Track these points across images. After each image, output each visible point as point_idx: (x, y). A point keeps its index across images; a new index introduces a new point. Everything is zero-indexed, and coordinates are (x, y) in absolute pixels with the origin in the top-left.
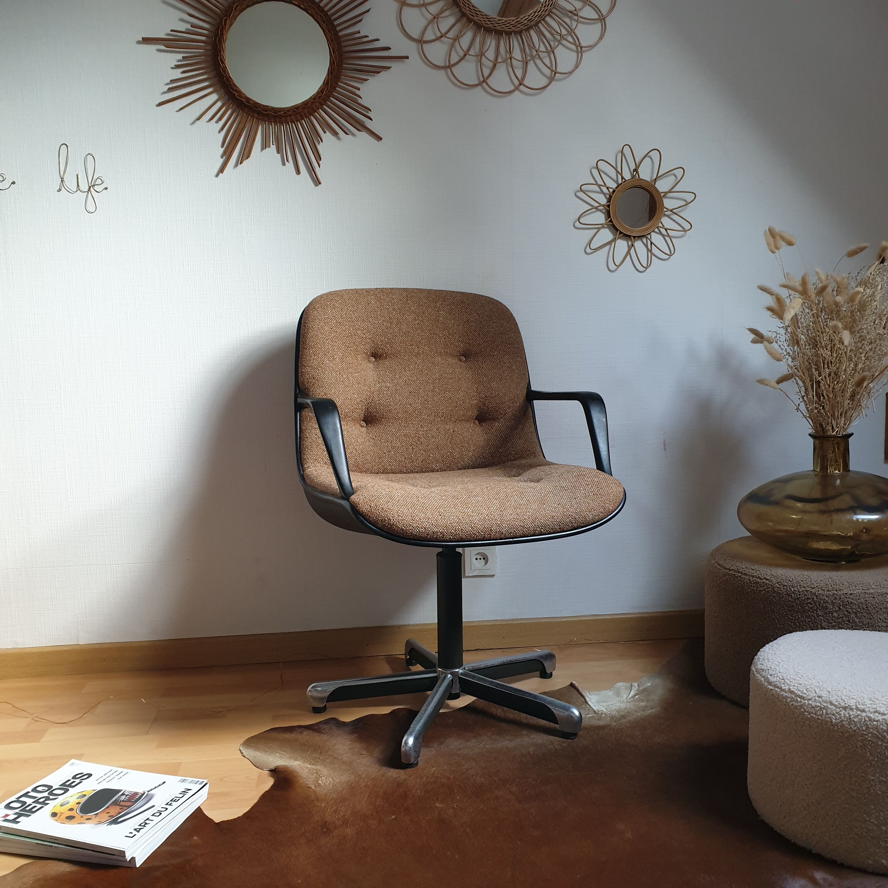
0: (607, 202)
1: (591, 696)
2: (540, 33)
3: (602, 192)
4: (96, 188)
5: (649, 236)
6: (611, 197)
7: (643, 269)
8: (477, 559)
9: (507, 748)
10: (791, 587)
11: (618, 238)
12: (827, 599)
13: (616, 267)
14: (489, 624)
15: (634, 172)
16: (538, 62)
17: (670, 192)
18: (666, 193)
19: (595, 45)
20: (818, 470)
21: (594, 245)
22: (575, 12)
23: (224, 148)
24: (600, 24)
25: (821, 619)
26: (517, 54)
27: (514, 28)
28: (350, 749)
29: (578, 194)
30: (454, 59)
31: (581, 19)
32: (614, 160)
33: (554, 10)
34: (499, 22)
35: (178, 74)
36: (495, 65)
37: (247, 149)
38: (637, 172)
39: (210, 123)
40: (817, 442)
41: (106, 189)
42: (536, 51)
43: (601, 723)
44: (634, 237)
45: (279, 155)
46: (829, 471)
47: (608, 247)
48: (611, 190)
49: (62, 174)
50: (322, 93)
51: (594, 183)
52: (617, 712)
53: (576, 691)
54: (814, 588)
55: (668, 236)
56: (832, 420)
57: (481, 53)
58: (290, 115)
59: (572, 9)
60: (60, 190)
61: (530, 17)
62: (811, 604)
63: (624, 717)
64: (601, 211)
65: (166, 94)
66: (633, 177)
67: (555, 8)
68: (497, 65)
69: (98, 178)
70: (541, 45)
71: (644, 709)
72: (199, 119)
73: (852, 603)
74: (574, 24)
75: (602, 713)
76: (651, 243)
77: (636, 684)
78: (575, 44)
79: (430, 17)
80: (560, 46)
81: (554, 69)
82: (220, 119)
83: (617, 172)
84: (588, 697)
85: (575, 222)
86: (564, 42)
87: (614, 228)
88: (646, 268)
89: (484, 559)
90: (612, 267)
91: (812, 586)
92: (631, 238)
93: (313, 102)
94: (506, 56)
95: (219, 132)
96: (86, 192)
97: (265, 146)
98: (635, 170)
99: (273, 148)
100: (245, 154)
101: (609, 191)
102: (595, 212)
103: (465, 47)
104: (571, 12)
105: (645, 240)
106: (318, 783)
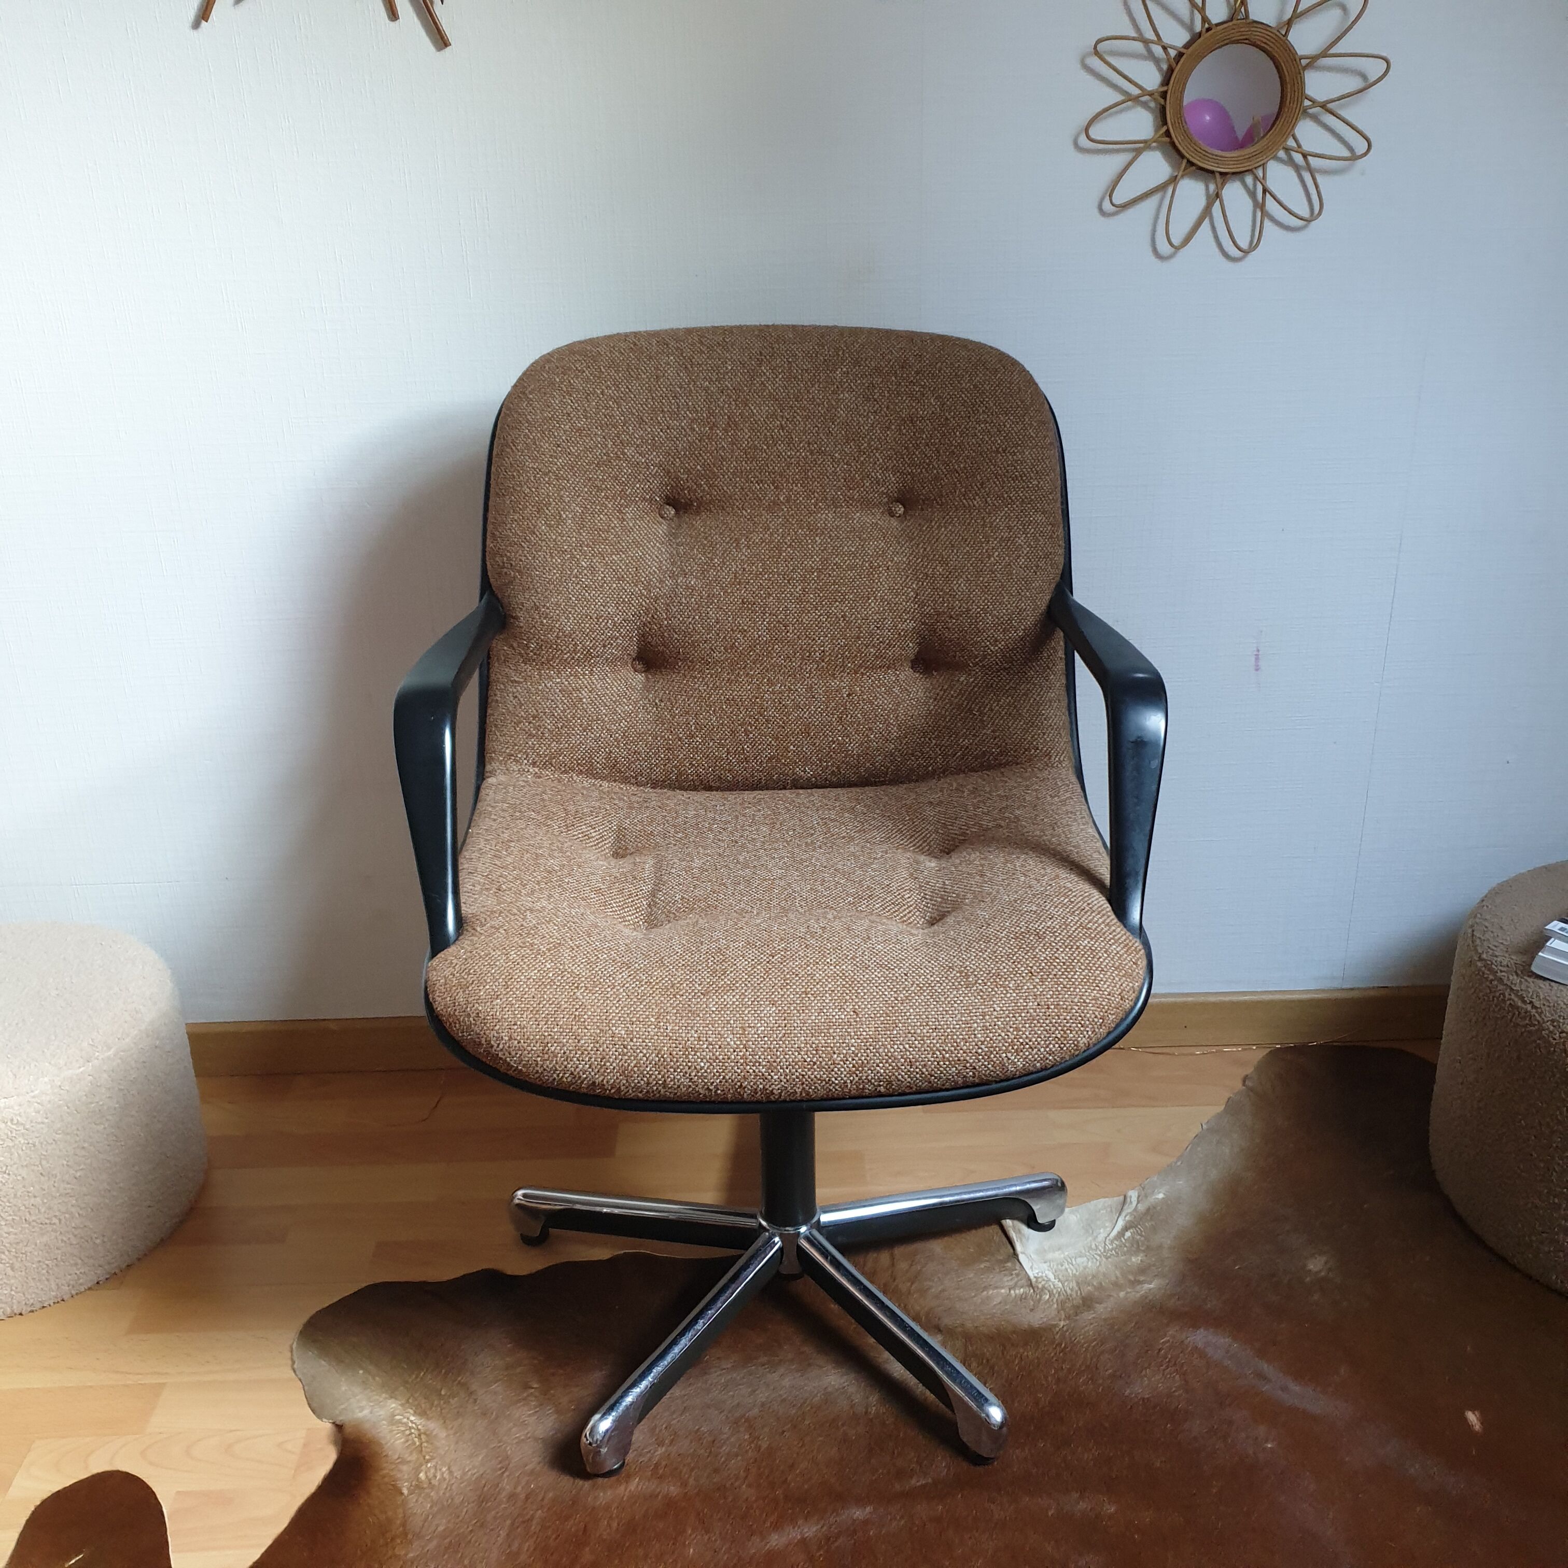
0: (1162, 85)
3: (1151, 56)
5: (1260, 173)
6: (1171, 70)
7: (1240, 254)
11: (1182, 176)
13: (1173, 250)
17: (1325, 54)
18: (1314, 59)
21: (1121, 196)
29: (1090, 64)
43: (1036, 1320)
44: (1224, 174)
47: (1156, 199)
48: (1173, 53)
51: (1132, 34)
55: (1309, 168)
63: (1088, 1302)
64: (1145, 105)
66: (1233, 15)
71: (1136, 1278)
75: (1043, 1289)
76: (1265, 191)
85: (1077, 137)
87: (1174, 151)
88: (1246, 252)
90: (1164, 247)
92: (1215, 178)
101: (1167, 54)
102: (1129, 110)
105: (1249, 180)
106: (418, 1479)
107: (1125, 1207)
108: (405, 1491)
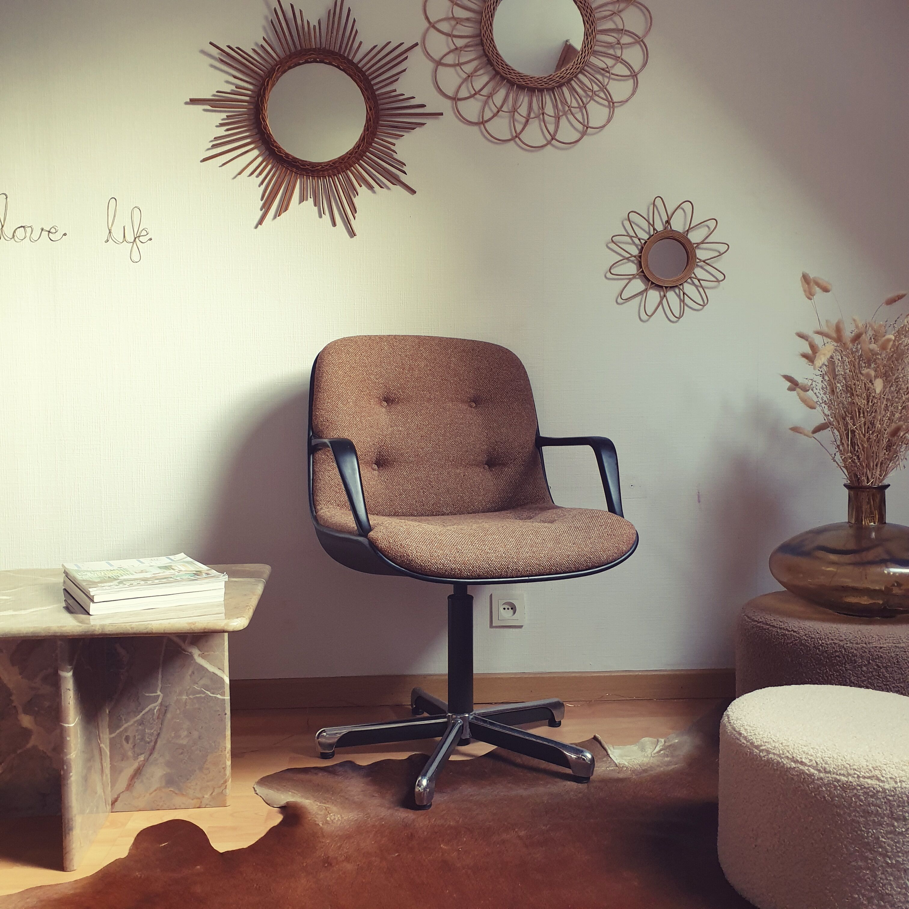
0: (639, 253)
1: (614, 750)
2: (573, 90)
3: (634, 243)
4: (141, 239)
5: (681, 287)
6: (642, 248)
7: (676, 319)
8: (504, 609)
9: (521, 796)
10: (818, 639)
11: (650, 288)
12: (855, 652)
13: (648, 317)
14: (516, 676)
15: (666, 223)
16: (571, 117)
17: (703, 242)
18: (698, 244)
19: (627, 101)
20: (853, 521)
21: (624, 296)
22: (607, 70)
23: (263, 201)
24: (632, 81)
25: (850, 673)
26: (549, 109)
27: (546, 85)
28: (362, 791)
29: (609, 245)
30: (488, 114)
31: (612, 76)
32: (646, 211)
33: (586, 68)
34: (532, 79)
35: (222, 132)
36: (527, 121)
37: (286, 202)
38: (669, 224)
39: (250, 177)
40: (852, 493)
41: (151, 239)
42: (569, 107)
43: (621, 776)
44: (666, 287)
45: (316, 208)
46: (863, 523)
47: (640, 297)
48: (643, 242)
49: (110, 226)
50: (359, 149)
51: (626, 234)
52: (640, 766)
53: (599, 744)
54: (842, 641)
55: (701, 286)
56: (867, 470)
57: (514, 109)
58: (327, 170)
59: (603, 66)
60: (108, 241)
61: (562, 75)
62: (839, 657)
63: (645, 771)
64: (633, 262)
65: (210, 151)
66: (665, 228)
67: (587, 66)
68: (530, 120)
69: (143, 229)
70: (573, 100)
71: (668, 764)
72: (240, 173)
73: (881, 656)
74: (606, 80)
75: (623, 766)
76: (684, 294)
77: (663, 740)
78: (606, 100)
79: (465, 76)
80: (592, 101)
81: (586, 124)
82: (260, 174)
83: (649, 223)
84: (611, 750)
85: (607, 273)
86: (596, 98)
87: (646, 279)
88: (679, 318)
89: (512, 609)
90: (644, 317)
91: (841, 638)
92: (663, 288)
93: (350, 157)
94: (539, 112)
95: (259, 186)
96: (131, 242)
97: (302, 199)
98: (667, 221)
99: (311, 201)
100: (284, 207)
101: (641, 242)
102: (626, 263)
103: (499, 104)
104: (603, 69)
105: (677, 291)
106: (327, 820)
107: (659, 743)
108: (321, 825)
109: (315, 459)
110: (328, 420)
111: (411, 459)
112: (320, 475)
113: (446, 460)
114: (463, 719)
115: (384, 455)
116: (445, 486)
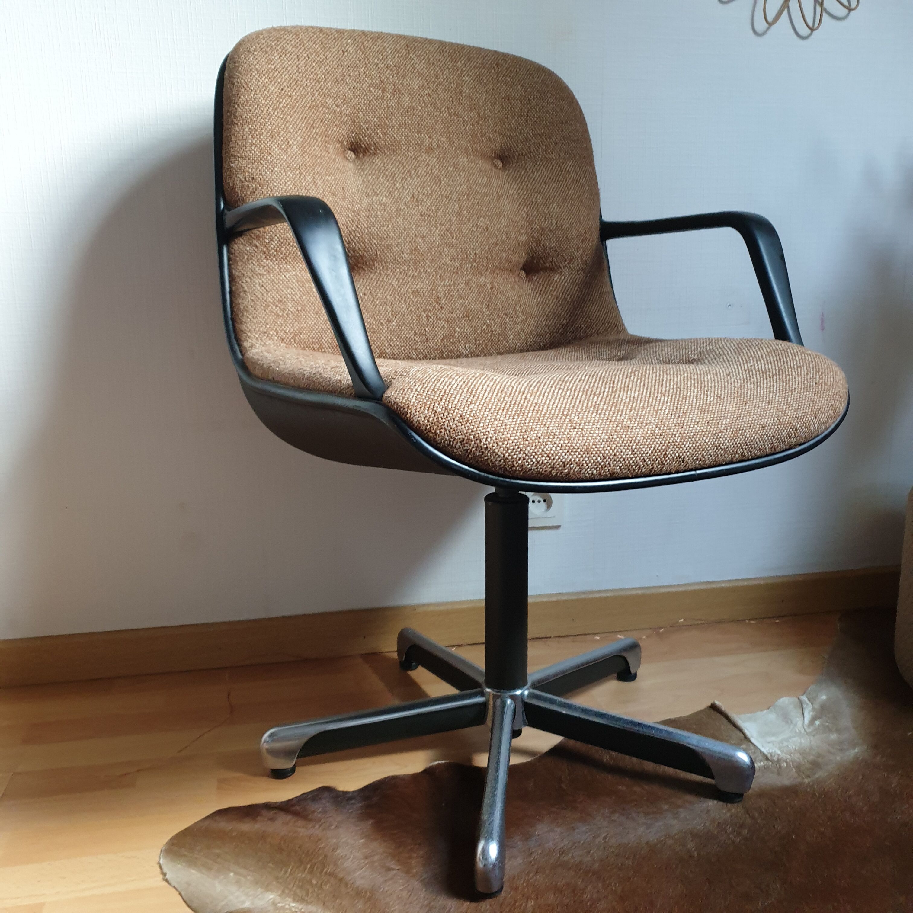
7: (808, 31)
8: (534, 502)
13: (768, 25)
14: (551, 599)
52: (801, 755)
53: (724, 719)
71: (841, 747)
84: (745, 728)
88: (812, 29)
89: (545, 501)
107: (804, 706)
109: (232, 254)
110: (253, 178)
111: (405, 256)
112: (244, 283)
113: (462, 259)
114: (513, 698)
115: (357, 249)
116: (462, 305)
